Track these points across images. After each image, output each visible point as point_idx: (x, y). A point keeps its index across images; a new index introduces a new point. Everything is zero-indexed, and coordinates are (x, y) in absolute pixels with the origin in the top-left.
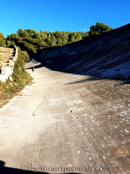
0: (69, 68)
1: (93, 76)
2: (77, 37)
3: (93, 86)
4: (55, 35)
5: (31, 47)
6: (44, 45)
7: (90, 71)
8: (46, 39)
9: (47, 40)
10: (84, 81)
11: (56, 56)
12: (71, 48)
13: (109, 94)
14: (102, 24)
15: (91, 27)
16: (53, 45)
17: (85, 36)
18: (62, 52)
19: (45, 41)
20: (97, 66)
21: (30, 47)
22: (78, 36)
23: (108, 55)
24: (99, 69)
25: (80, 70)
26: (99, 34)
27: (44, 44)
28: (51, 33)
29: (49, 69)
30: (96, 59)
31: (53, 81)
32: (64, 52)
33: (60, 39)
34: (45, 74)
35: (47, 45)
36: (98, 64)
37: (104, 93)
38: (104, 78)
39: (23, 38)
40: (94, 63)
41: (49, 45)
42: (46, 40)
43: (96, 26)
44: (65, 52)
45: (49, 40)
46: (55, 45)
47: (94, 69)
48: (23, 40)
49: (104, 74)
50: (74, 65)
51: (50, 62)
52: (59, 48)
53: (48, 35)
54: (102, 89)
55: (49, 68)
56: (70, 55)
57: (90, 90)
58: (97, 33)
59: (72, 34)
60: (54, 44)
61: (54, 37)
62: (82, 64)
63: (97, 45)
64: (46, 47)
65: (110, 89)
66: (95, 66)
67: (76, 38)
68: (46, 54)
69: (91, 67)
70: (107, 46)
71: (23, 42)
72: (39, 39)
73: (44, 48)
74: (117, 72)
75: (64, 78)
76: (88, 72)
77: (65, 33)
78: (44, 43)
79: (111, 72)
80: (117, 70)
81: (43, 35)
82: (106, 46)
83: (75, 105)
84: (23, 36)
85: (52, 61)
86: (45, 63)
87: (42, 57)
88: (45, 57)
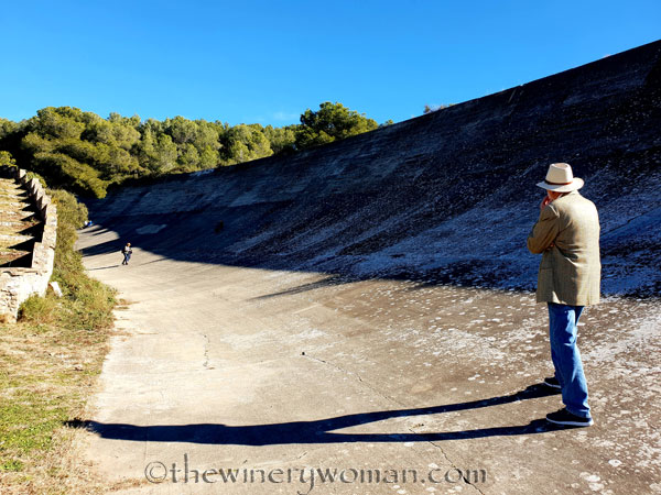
0: (239, 249)
1: (332, 272)
2: (255, 145)
3: (338, 298)
4: (168, 131)
5: (88, 175)
6: (129, 167)
7: (318, 258)
8: (134, 146)
9: (139, 150)
10: (307, 287)
11: (180, 210)
12: (235, 181)
13: (383, 312)
14: (339, 107)
15: (303, 116)
16: (164, 170)
17: (282, 139)
18: (202, 195)
19: (132, 153)
20: (334, 245)
21: (83, 176)
22: (257, 142)
23: (367, 210)
24: (345, 252)
25: (283, 258)
26: (332, 139)
27: (129, 163)
28: (152, 125)
29: (157, 257)
30: (330, 223)
31: (199, 295)
32: (211, 194)
33: (192, 147)
34: (146, 273)
35: (142, 169)
36: (337, 239)
37: (371, 312)
38: (365, 278)
39: (57, 141)
40: (324, 234)
41: (150, 167)
42: (136, 151)
43: (320, 114)
44: (214, 196)
45: (149, 148)
46: (175, 170)
47: (328, 254)
48: (54, 152)
49: (363, 267)
50: (254, 241)
51: (156, 231)
52: (189, 182)
53: (141, 130)
54: (364, 303)
55: (156, 253)
56: (232, 205)
57: (334, 308)
58: (324, 136)
59: (231, 130)
60: (168, 166)
61: (167, 140)
62: (284, 236)
63: (328, 178)
64: (136, 176)
65: (385, 302)
66: (329, 244)
67: (250, 147)
68: (137, 202)
69: (315, 246)
70: (359, 181)
71: (55, 157)
72: (109, 144)
73: (127, 179)
74: (397, 260)
75: (235, 282)
76: (310, 262)
77: (209, 125)
78: (127, 161)
79: (379, 260)
80: (396, 256)
81: (124, 130)
82: (356, 181)
83: (306, 341)
84: (57, 137)
85: (164, 226)
86: (137, 234)
87: (122, 213)
88: (134, 213)
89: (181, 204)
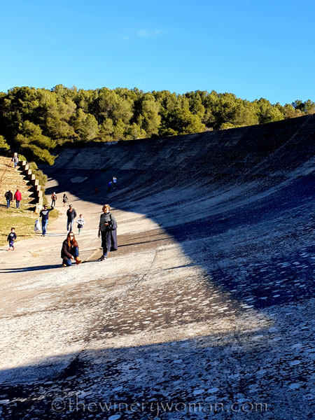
4: (96, 103)
5: (45, 155)
6: (68, 134)
8: (71, 118)
11: (96, 168)
12: (127, 152)
16: (89, 138)
18: (109, 159)
19: (70, 123)
21: (43, 155)
32: (114, 159)
35: (76, 135)
39: (31, 137)
41: (81, 135)
42: (72, 121)
44: (115, 161)
46: (95, 139)
51: (82, 181)
52: (103, 148)
55: (77, 196)
56: (122, 168)
58: (171, 131)
60: (92, 135)
64: (72, 140)
68: (72, 159)
71: (30, 146)
72: (55, 118)
73: (67, 142)
78: (67, 130)
84: (31, 135)
85: (86, 178)
86: (71, 182)
87: (63, 166)
88: (70, 167)
89: (97, 164)
